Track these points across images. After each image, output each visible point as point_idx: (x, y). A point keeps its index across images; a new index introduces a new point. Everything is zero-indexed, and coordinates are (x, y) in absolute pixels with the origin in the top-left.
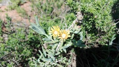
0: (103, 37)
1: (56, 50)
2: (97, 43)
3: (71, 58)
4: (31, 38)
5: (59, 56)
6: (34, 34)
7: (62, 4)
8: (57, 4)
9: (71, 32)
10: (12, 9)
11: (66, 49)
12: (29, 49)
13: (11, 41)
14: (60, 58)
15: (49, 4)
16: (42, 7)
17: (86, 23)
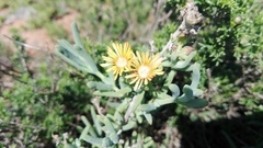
0: (253, 85)
1: (126, 117)
2: (236, 104)
3: (166, 141)
4: (68, 88)
5: (134, 134)
6: (72, 76)
7: (148, 14)
8: (138, 13)
9: (167, 64)
10: (38, 27)
11: (152, 113)
12: (62, 115)
13: (17, 93)
14: (136, 138)
15: (117, 9)
16: (100, 19)
17: (208, 43)
